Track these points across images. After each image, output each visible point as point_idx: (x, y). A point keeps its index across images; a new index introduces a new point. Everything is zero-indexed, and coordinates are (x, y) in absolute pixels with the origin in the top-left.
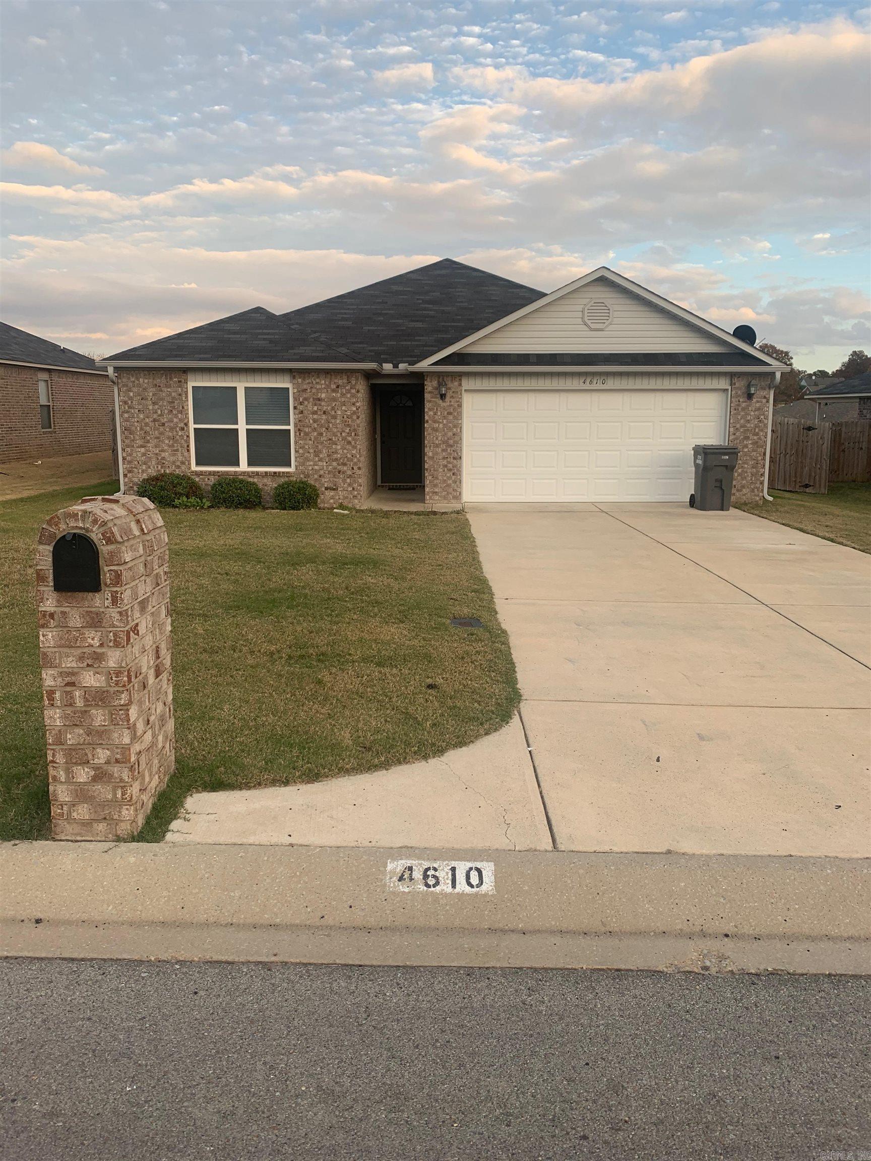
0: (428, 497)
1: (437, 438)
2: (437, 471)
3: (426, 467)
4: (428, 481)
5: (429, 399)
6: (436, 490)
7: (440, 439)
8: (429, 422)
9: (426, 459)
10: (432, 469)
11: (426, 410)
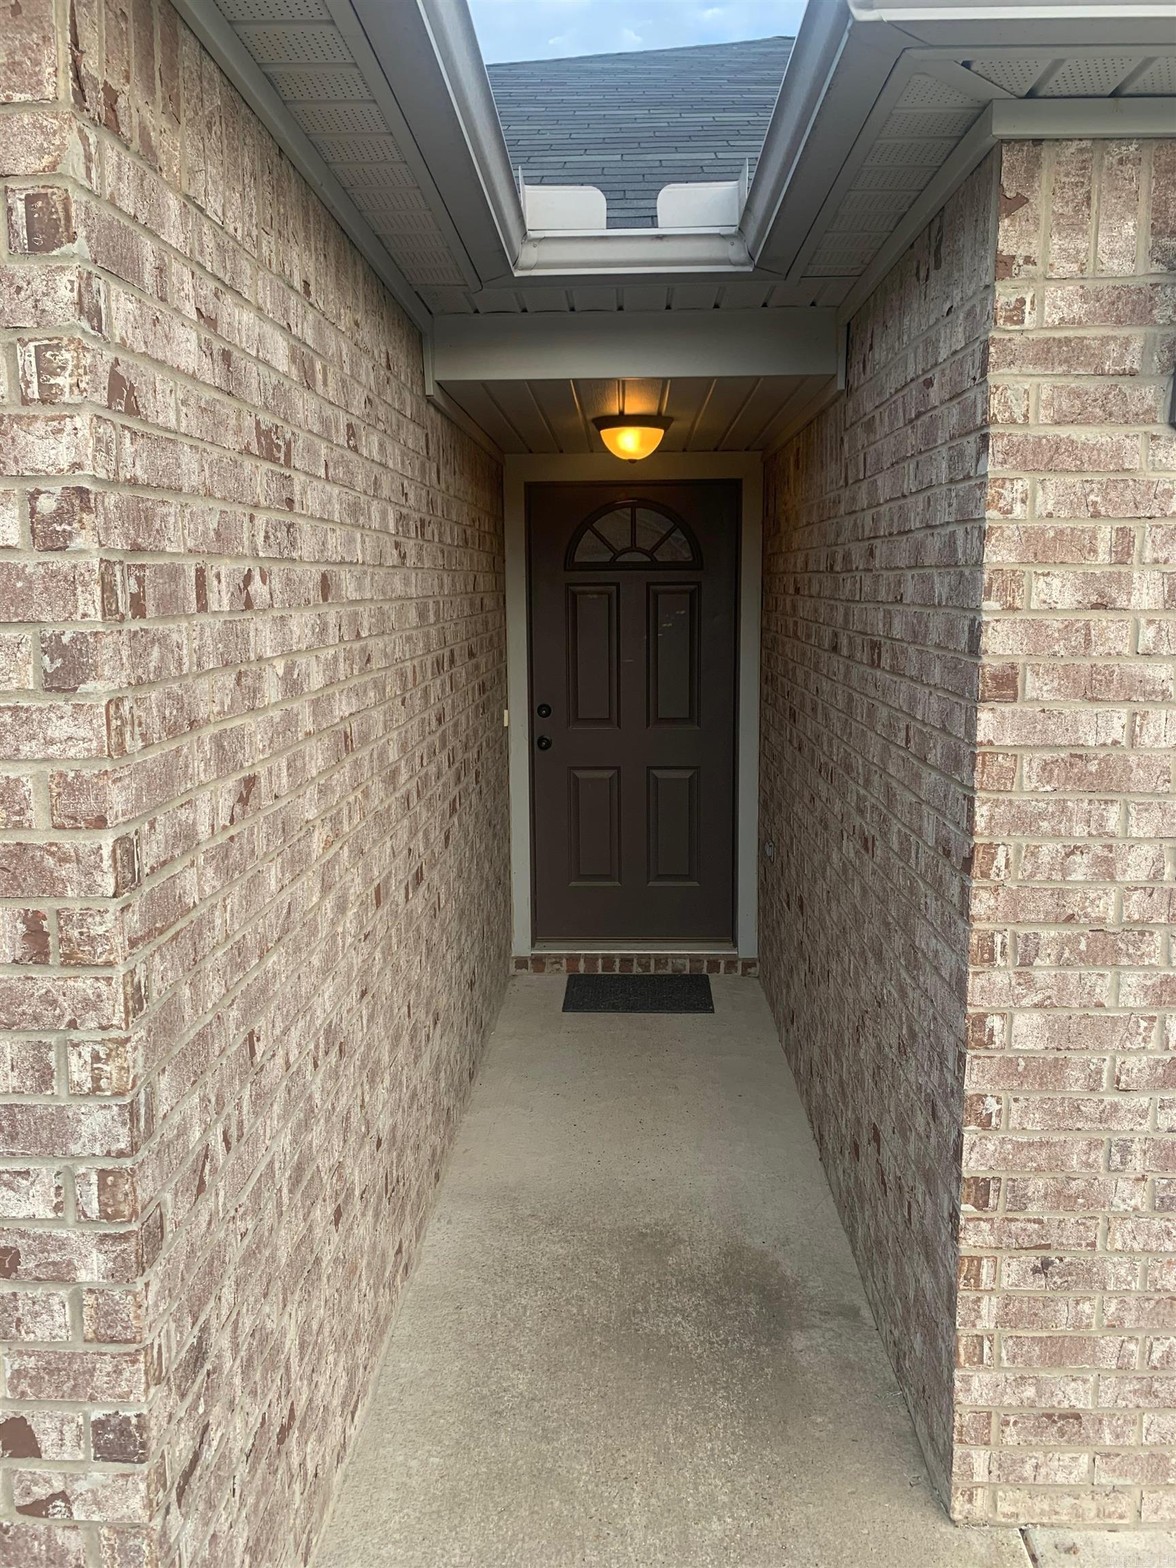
0: (980, 1459)
1: (1106, 869)
2: (1093, 1199)
3: (971, 1165)
4: (989, 1307)
5: (1043, 428)
6: (1075, 1396)
7: (1136, 866)
8: (1032, 685)
9: (972, 1084)
10: (1037, 1185)
11: (998, 555)
